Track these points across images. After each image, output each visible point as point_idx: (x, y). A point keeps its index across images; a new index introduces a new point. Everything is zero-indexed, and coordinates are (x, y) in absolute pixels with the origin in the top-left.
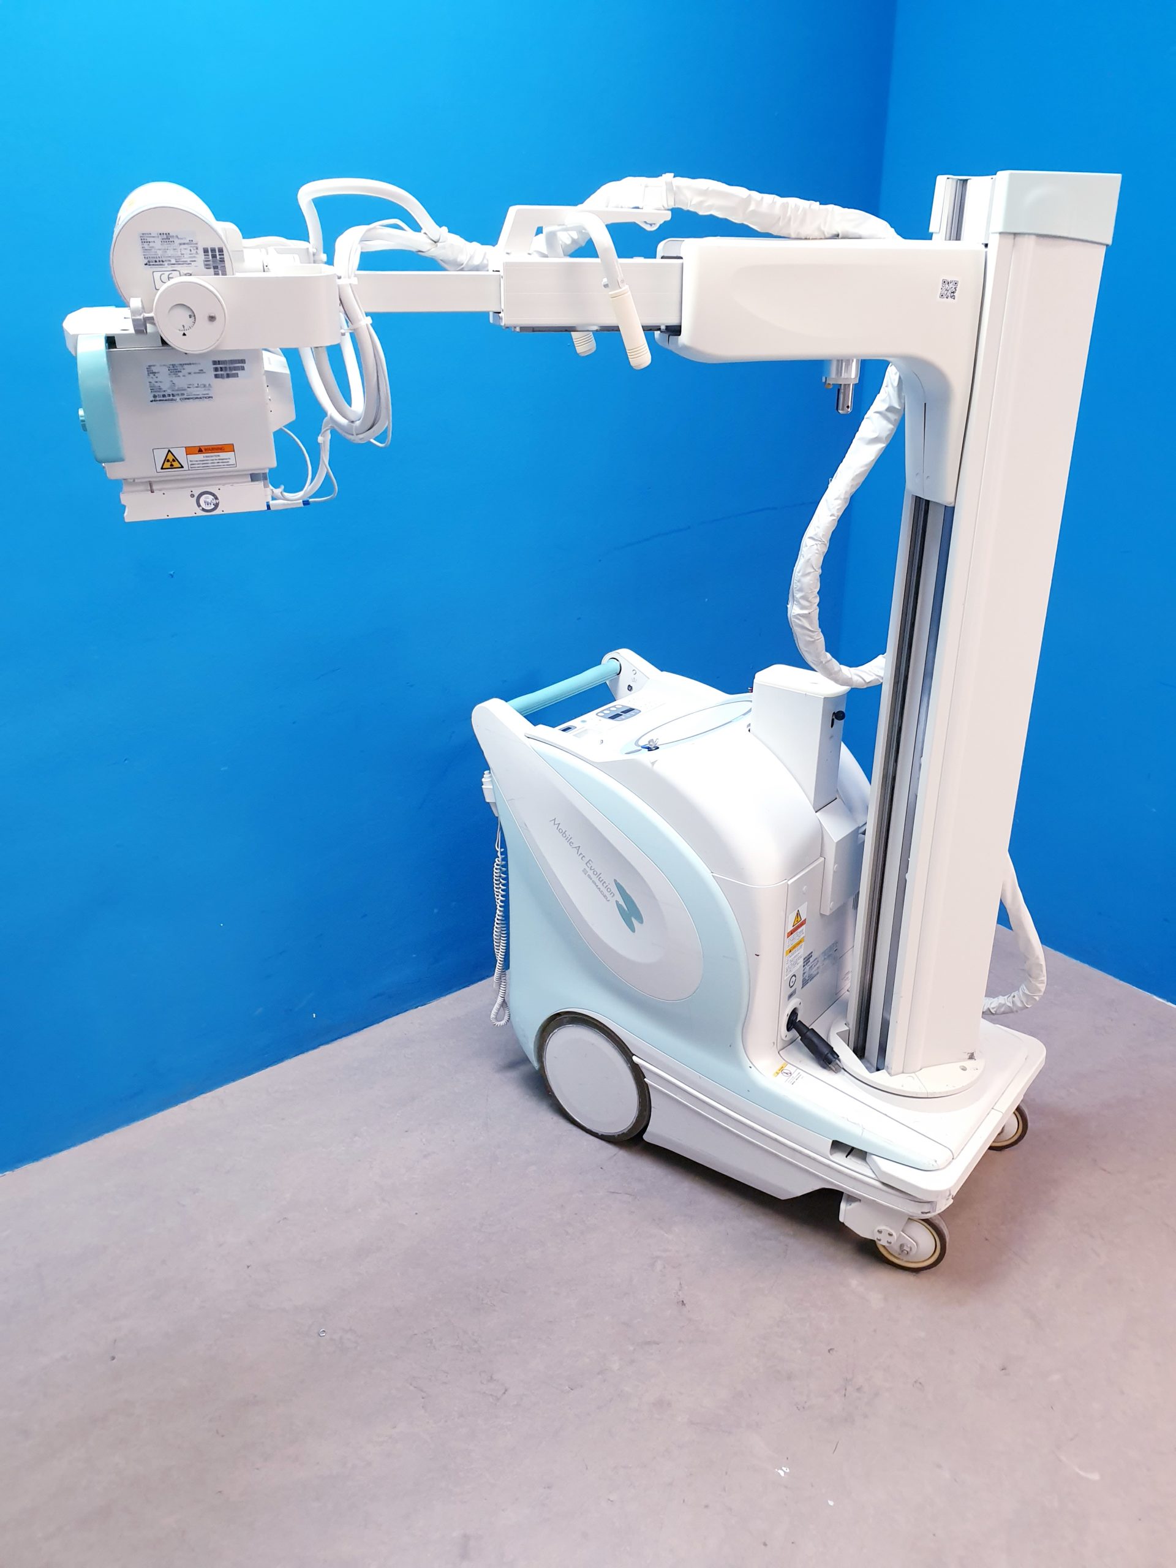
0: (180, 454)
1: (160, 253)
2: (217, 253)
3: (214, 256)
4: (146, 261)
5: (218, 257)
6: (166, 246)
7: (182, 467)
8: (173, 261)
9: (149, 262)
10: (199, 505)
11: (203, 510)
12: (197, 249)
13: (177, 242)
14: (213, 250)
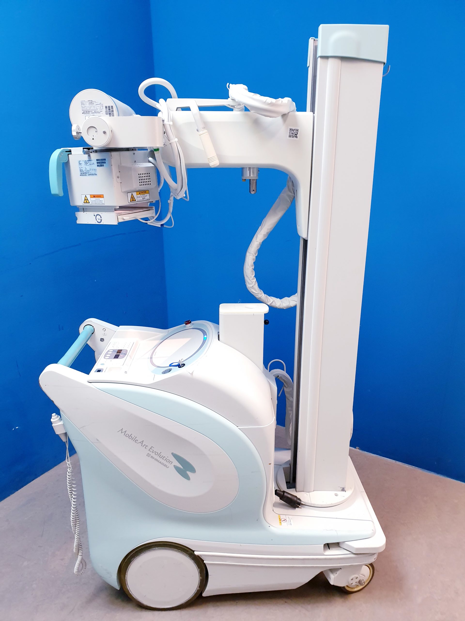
0: (88, 197)
1: (88, 108)
3: (109, 109)
5: (111, 109)
6: (91, 106)
7: (89, 203)
9: (84, 112)
10: (96, 220)
11: (98, 222)
12: (103, 106)
13: (95, 104)
14: (109, 107)
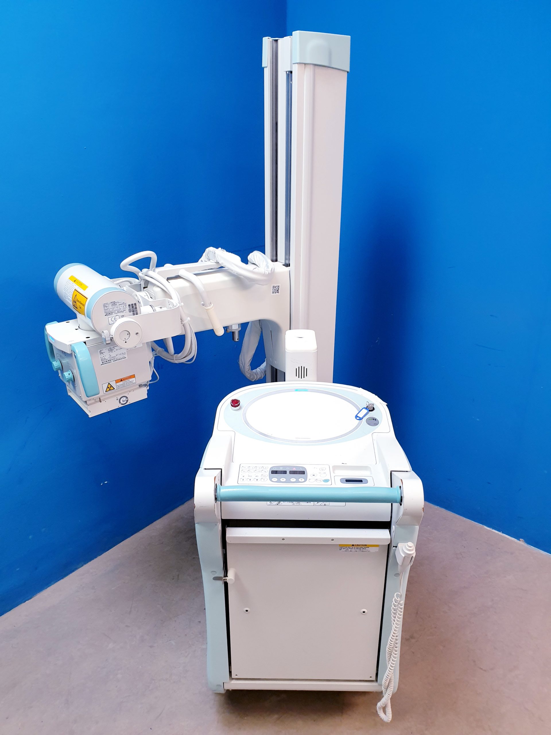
0: (113, 384)
1: (111, 310)
2: (134, 305)
3: (133, 307)
4: (105, 314)
5: (134, 307)
6: (113, 307)
7: (114, 389)
8: (116, 312)
9: (107, 314)
10: (120, 402)
11: (122, 404)
12: (126, 305)
13: (118, 304)
14: (132, 305)
